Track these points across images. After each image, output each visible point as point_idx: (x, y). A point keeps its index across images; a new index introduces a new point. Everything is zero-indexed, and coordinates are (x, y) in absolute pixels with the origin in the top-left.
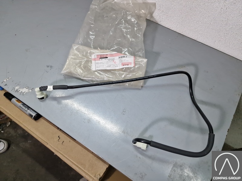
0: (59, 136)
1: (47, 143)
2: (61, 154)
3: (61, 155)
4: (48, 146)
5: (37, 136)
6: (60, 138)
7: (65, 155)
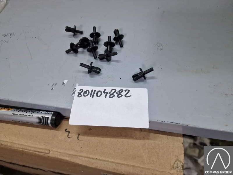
0: (66, 129)
1: (48, 150)
2: (85, 157)
3: (87, 159)
4: (52, 155)
5: (23, 145)
6: (69, 132)
7: (93, 157)
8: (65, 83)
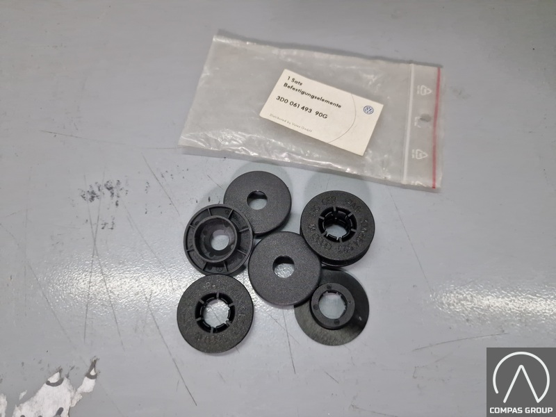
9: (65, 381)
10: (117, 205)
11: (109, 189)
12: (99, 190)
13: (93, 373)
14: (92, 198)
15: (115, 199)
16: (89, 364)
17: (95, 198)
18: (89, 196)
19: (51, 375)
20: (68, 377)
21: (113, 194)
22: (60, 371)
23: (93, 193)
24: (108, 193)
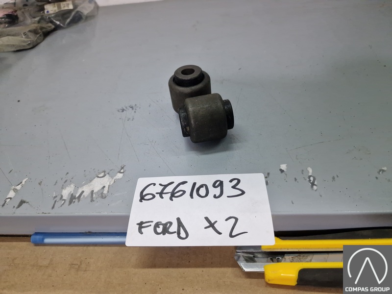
8: (285, 170)
9: (107, 175)
10: (135, 112)
11: (132, 107)
12: (126, 108)
13: (122, 171)
14: (123, 111)
15: (134, 110)
16: (120, 168)
17: (125, 111)
18: (121, 111)
19: (100, 173)
20: (108, 174)
21: (133, 109)
22: (104, 172)
23: (123, 109)
24: (131, 109)
